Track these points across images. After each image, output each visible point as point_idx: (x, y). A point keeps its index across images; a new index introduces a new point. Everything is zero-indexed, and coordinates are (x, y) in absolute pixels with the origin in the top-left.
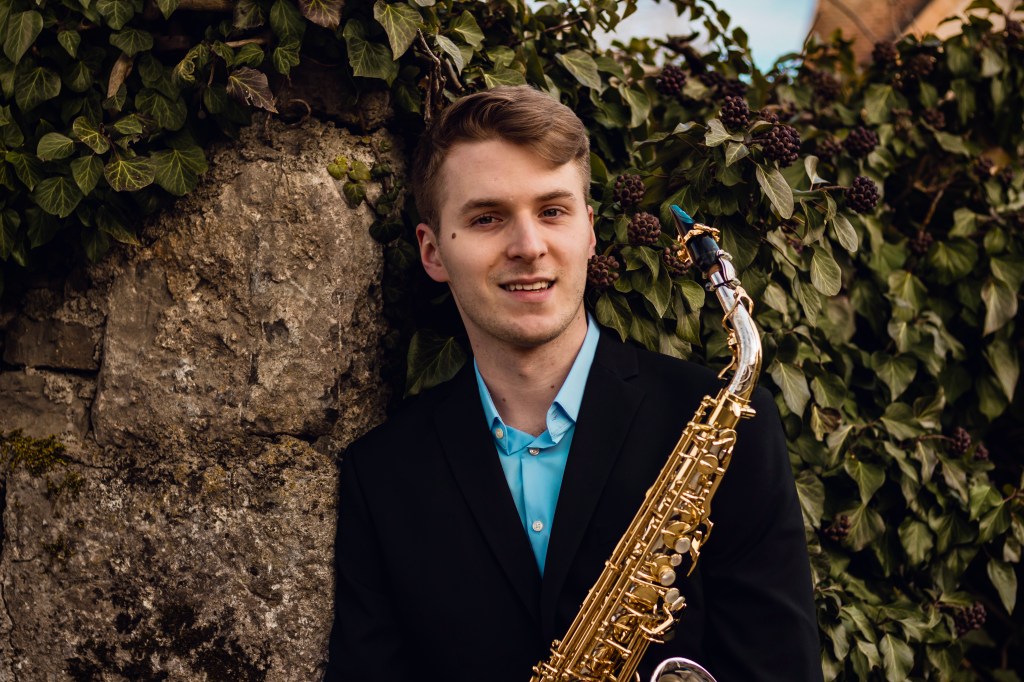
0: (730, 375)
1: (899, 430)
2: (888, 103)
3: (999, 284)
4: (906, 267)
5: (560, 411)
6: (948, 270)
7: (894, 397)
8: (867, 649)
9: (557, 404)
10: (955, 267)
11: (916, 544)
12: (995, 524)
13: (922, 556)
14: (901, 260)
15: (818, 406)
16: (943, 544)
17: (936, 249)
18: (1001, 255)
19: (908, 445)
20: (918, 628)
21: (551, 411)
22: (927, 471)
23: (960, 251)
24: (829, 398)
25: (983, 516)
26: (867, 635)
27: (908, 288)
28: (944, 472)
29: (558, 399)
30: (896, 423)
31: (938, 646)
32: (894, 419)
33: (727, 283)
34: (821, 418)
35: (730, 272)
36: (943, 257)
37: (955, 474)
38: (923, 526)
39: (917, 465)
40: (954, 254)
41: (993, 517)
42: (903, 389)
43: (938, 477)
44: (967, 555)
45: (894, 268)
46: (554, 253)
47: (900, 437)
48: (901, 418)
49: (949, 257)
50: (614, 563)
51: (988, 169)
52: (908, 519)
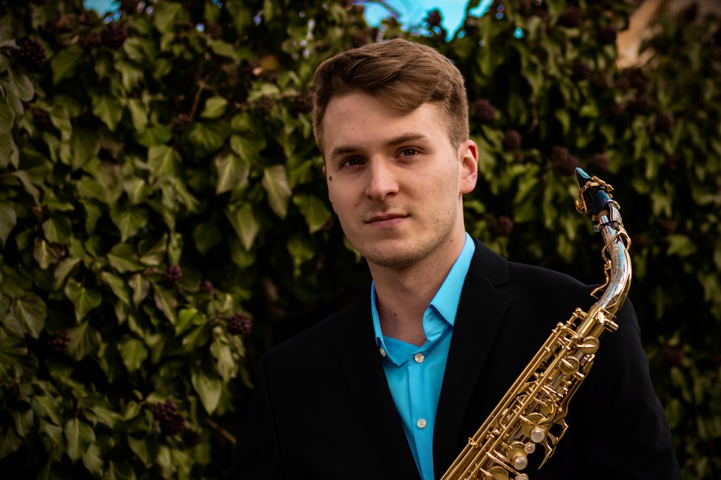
0: (600, 294)
1: (120, 264)
2: (176, 17)
3: (237, 156)
4: (169, 144)
5: (436, 313)
6: (202, 146)
7: (124, 238)
8: (52, 431)
9: (432, 307)
10: (209, 143)
11: (133, 357)
12: (198, 339)
13: (138, 365)
14: (167, 138)
15: (47, 241)
16: (157, 356)
17: (193, 128)
18: (242, 134)
19: (126, 277)
20: (110, 417)
21: (427, 313)
22: (139, 296)
23: (214, 130)
24: (58, 236)
25: (186, 332)
26: (55, 419)
27: (167, 159)
28: (156, 299)
29: (433, 303)
30: (120, 259)
31: (139, 435)
32: (119, 255)
33: (611, 223)
34: (48, 250)
35: (616, 215)
36: (199, 135)
37: (167, 301)
38: (140, 343)
39: (131, 292)
40: (209, 133)
41: (196, 333)
42: (133, 233)
43: (149, 301)
44: (175, 365)
45: (158, 142)
46: (405, 190)
47: (121, 270)
48: (124, 255)
49: (205, 135)
50: (475, 440)
51: (252, 69)
52: (126, 336)
